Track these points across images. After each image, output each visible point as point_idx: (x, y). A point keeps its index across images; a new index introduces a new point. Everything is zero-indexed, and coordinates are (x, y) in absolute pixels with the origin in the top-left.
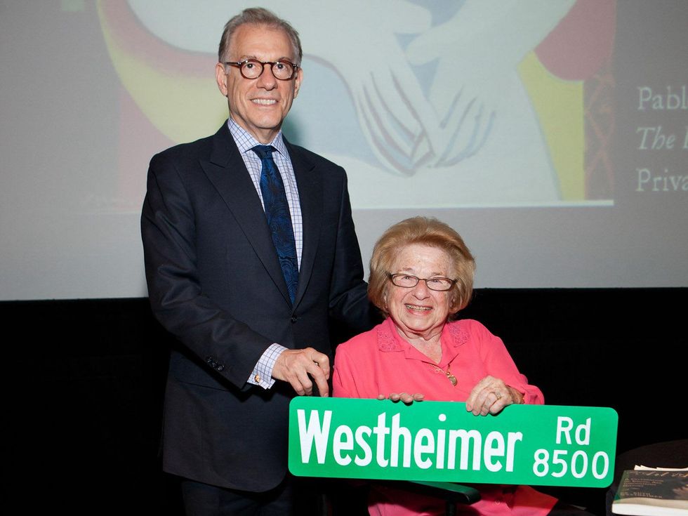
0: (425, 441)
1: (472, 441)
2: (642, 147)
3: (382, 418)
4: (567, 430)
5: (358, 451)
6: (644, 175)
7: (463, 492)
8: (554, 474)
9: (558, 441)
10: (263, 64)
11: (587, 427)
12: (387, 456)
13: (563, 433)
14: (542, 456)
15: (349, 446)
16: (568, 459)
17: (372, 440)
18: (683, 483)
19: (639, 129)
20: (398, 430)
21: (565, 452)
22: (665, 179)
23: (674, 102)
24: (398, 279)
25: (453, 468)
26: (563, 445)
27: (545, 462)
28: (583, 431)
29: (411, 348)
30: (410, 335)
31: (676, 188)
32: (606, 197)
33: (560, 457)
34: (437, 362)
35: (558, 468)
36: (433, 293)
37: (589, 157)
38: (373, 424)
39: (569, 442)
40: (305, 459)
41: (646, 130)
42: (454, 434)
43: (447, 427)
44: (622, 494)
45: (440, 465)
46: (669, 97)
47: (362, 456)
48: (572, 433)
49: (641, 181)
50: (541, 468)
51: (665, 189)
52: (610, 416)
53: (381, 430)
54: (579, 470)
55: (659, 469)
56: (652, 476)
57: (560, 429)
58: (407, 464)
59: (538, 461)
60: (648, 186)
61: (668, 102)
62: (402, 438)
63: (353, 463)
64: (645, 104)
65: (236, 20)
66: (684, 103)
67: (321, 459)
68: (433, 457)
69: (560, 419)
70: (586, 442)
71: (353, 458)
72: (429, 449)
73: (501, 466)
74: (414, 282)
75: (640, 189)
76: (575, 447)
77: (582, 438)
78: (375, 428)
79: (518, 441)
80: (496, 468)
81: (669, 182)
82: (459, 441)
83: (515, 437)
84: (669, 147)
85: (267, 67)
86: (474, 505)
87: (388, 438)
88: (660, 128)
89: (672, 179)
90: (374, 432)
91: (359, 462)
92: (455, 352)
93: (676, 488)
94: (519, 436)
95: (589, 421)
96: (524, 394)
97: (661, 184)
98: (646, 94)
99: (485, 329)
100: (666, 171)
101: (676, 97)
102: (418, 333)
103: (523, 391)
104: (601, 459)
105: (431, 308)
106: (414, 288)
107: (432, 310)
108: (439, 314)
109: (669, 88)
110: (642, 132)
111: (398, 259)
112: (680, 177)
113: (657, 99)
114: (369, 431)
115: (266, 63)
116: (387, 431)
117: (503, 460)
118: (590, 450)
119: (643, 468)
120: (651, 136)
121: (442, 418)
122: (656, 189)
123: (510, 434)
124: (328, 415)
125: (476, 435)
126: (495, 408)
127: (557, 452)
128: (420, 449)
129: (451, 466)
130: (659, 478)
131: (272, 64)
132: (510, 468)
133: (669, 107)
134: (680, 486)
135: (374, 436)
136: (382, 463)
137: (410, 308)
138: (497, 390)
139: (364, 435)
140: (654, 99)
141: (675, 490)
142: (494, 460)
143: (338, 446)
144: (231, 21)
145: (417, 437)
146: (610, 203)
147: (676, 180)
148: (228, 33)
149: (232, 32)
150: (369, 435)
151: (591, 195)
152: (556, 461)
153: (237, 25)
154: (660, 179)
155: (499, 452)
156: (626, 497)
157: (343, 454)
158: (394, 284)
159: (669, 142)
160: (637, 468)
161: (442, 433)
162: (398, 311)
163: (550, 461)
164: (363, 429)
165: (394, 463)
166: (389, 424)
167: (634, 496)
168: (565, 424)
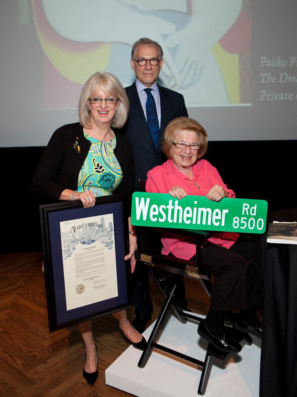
0: (188, 212)
1: (207, 212)
2: (263, 82)
3: (171, 202)
4: (247, 209)
5: (160, 216)
6: (264, 93)
7: (204, 234)
8: (241, 228)
9: (243, 214)
10: (146, 60)
11: (255, 208)
12: (172, 218)
13: (245, 210)
14: (236, 220)
15: (156, 213)
16: (247, 221)
17: (166, 211)
18: (294, 229)
19: (261, 74)
20: (177, 207)
21: (246, 218)
22: (272, 95)
23: (275, 63)
24: (178, 145)
25: (200, 224)
26: (245, 215)
27: (237, 222)
28: (253, 210)
29: (180, 173)
30: (181, 168)
31: (277, 98)
32: (248, 102)
33: (244, 220)
34: (191, 179)
35: (243, 225)
36: (192, 150)
37: (241, 86)
38: (167, 204)
39: (248, 214)
40: (138, 218)
41: (264, 75)
42: (200, 210)
43: (198, 206)
44: (270, 234)
45: (194, 222)
46: (274, 61)
47: (162, 218)
48: (249, 210)
49: (262, 96)
50: (236, 225)
51: (273, 99)
52: (264, 203)
53: (170, 207)
54: (251, 226)
55: (283, 223)
56: (281, 226)
57: (244, 209)
58: (180, 221)
59: (235, 222)
60: (265, 98)
61: (273, 63)
62: (178, 211)
63: (158, 220)
64: (264, 64)
65: (137, 43)
66: (279, 63)
67: (145, 218)
68: (191, 219)
69: (244, 204)
70: (255, 214)
71: (158, 219)
72: (190, 215)
73: (219, 224)
74: (185, 146)
75: (262, 99)
76: (250, 216)
77: (253, 213)
78: (167, 206)
79: (226, 213)
80: (217, 224)
81: (274, 96)
82: (202, 212)
83: (225, 211)
84: (274, 82)
85: (148, 61)
86: (208, 240)
87: (173, 210)
88: (270, 74)
89: (275, 95)
90: (167, 208)
91: (161, 220)
92: (198, 174)
93: (292, 231)
94: (227, 211)
95: (256, 205)
96: (229, 193)
97: (270, 97)
98: (264, 60)
99: (209, 164)
100: (273, 91)
101: (277, 61)
102: (184, 167)
103: (229, 192)
104: (260, 222)
105: (191, 157)
106: (185, 149)
107: (191, 158)
108: (194, 159)
109: (273, 57)
110: (263, 76)
111: (177, 136)
112: (278, 94)
113: (268, 62)
114: (165, 207)
115: (147, 60)
116: (173, 207)
117: (220, 221)
118: (256, 218)
119: (276, 222)
120: (266, 77)
121: (196, 202)
122: (268, 99)
123: (223, 210)
124: (148, 200)
125: (209, 210)
126: (218, 199)
127: (242, 218)
128: (186, 215)
129: (199, 223)
130: (283, 226)
131: (150, 60)
132: (223, 224)
133: (273, 65)
134: (293, 230)
135: (167, 209)
136: (170, 221)
137: (182, 157)
138: (220, 192)
139: (163, 209)
140: (267, 62)
141: (291, 232)
142: (217, 221)
143: (152, 213)
144: (135, 43)
145: (185, 210)
146: (250, 105)
147: (277, 95)
148: (134, 48)
149: (136, 48)
150: (165, 209)
151: (242, 101)
152: (242, 222)
153: (137, 45)
154: (270, 95)
155: (219, 217)
156: (272, 235)
157: (154, 216)
158: (176, 147)
159: (274, 80)
160: (274, 222)
161: (195, 209)
162: (177, 158)
163: (240, 222)
164: (163, 206)
165: (175, 221)
166: (173, 204)
167: (275, 235)
168: (246, 207)
